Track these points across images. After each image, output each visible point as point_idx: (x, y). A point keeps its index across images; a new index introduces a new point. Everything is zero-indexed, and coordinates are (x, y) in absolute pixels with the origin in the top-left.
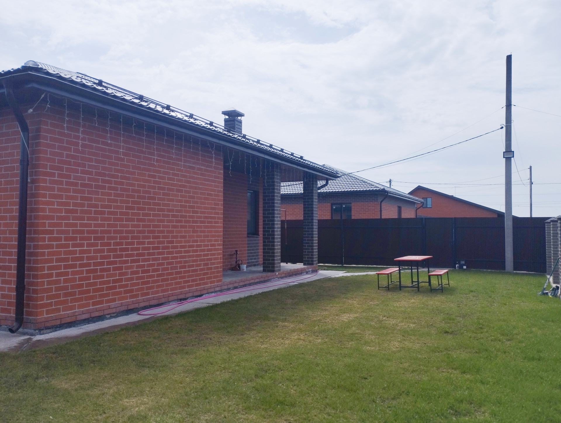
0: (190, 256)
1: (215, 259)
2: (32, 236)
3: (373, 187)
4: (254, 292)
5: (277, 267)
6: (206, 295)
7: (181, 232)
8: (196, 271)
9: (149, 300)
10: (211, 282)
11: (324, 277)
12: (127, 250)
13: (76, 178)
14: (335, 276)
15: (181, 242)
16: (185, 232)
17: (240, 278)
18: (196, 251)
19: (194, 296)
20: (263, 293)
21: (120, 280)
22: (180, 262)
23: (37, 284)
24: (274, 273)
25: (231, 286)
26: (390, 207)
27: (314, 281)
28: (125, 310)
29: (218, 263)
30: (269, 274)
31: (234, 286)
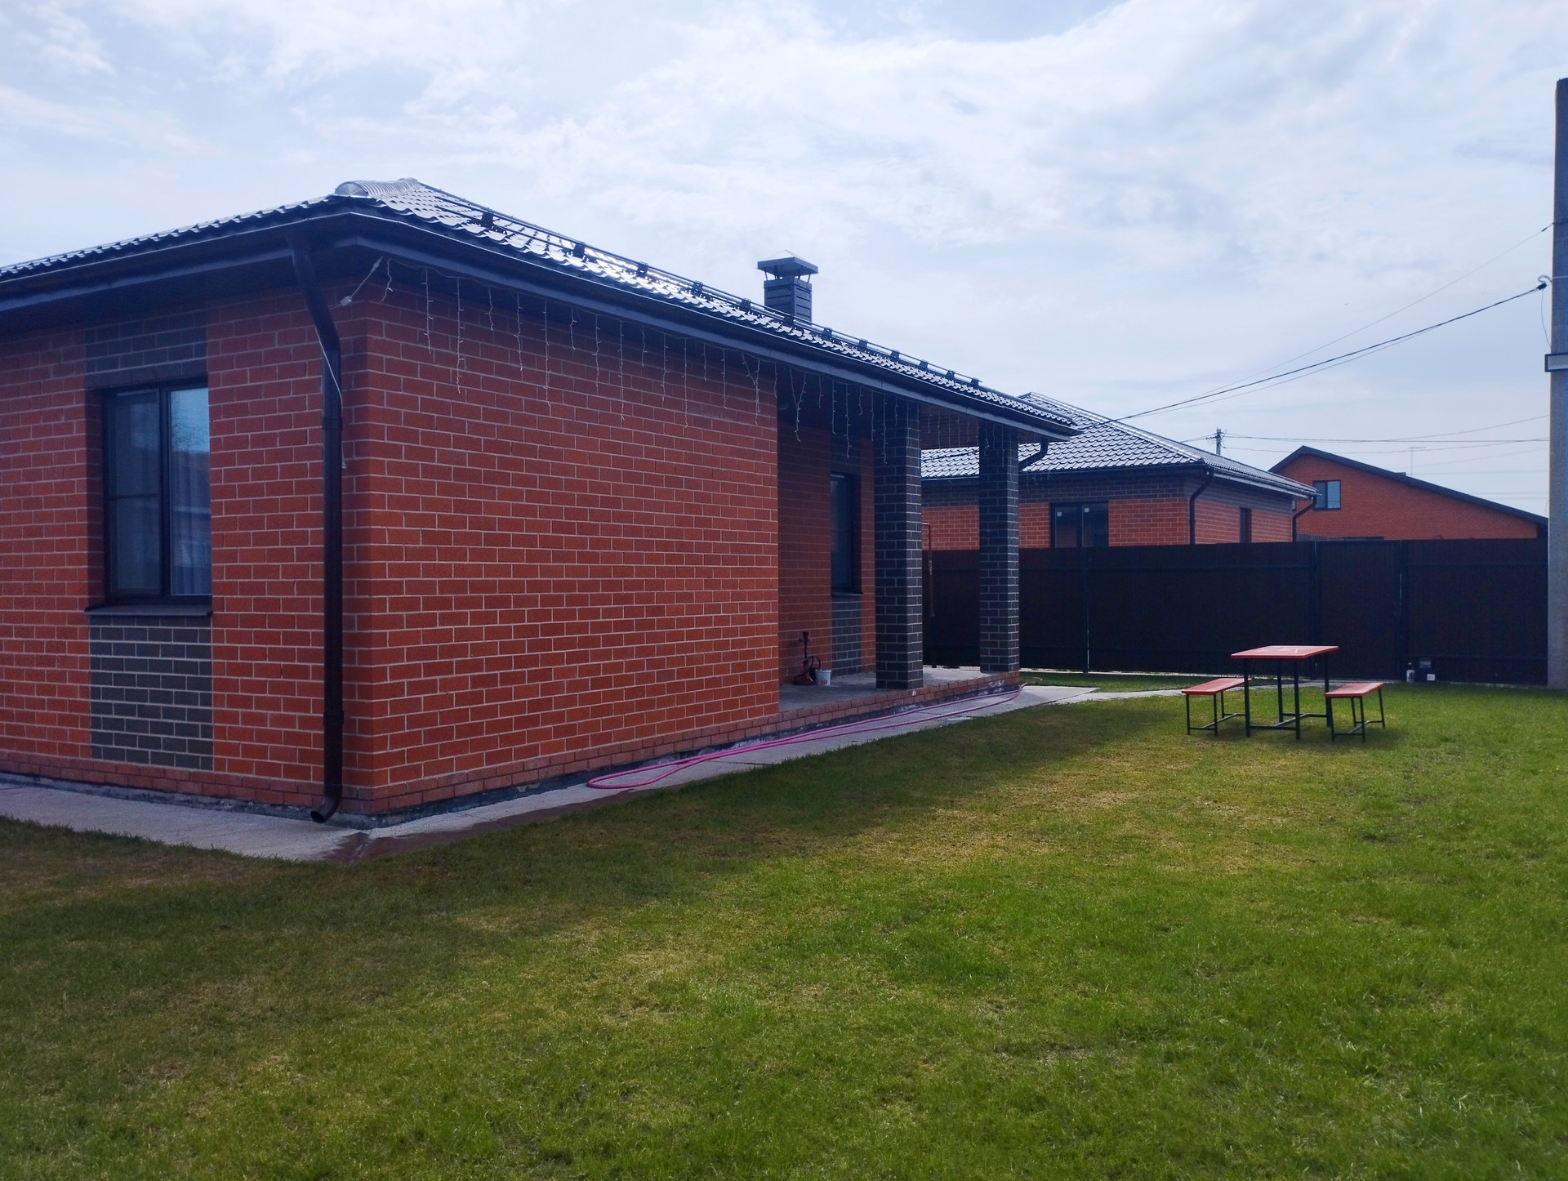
0: (701, 647)
1: (761, 654)
2: (356, 596)
3: (1171, 455)
4: (861, 739)
5: (914, 675)
6: (742, 744)
7: (680, 585)
8: (716, 682)
9: (610, 753)
10: (753, 713)
11: (1038, 703)
12: (558, 629)
13: (444, 457)
14: (1067, 700)
15: (679, 611)
16: (690, 585)
17: (821, 704)
18: (716, 633)
19: (713, 747)
20: (882, 740)
21: (547, 704)
22: (680, 661)
23: (369, 710)
24: (905, 692)
25: (800, 723)
26: (1218, 510)
27: (1011, 712)
28: (559, 776)
29: (768, 664)
30: (894, 693)
31: (808, 723)
